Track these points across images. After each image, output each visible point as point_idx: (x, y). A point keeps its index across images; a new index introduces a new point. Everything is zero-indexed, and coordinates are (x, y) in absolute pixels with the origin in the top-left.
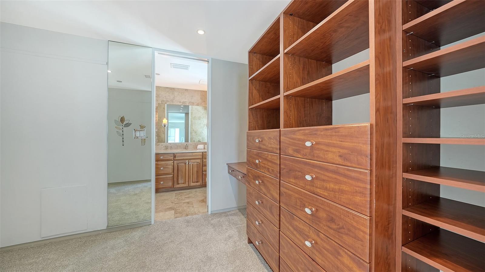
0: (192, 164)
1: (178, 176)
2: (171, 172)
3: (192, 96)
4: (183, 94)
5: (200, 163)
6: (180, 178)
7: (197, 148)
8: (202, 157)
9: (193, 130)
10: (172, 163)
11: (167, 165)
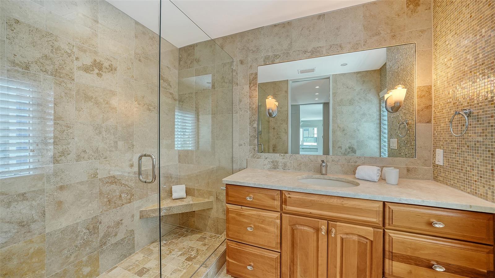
0: (342, 239)
1: (293, 262)
2: (274, 245)
3: (337, 29)
4: (311, 29)
5: (372, 242)
6: (299, 270)
7: (357, 176)
8: (381, 219)
9: (338, 126)
10: (277, 218)
11: (263, 222)
